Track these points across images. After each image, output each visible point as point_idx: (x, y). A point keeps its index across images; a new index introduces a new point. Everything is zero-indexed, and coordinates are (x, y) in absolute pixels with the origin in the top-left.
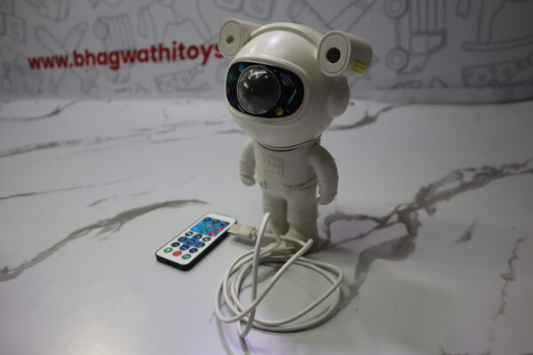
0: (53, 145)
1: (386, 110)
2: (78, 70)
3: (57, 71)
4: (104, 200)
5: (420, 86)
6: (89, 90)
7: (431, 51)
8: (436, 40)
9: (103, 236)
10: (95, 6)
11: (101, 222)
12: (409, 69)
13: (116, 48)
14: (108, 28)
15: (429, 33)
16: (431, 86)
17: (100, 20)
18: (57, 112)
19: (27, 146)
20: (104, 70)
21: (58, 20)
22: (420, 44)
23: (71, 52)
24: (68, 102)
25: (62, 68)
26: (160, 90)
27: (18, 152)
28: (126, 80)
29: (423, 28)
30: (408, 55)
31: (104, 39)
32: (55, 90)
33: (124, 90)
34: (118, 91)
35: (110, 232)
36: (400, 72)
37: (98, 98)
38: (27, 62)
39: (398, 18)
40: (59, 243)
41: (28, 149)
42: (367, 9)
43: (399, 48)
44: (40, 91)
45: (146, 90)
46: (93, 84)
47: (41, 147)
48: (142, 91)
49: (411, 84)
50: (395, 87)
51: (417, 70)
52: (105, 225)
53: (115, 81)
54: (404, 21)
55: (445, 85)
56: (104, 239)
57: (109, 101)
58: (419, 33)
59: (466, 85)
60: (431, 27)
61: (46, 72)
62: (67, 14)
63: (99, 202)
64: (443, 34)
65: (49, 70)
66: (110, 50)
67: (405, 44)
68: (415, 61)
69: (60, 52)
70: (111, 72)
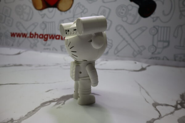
0: (21, 65)
1: (149, 66)
2: (31, 39)
3: (22, 39)
4: (52, 90)
5: (159, 59)
6: (33, 47)
7: (164, 47)
8: (166, 44)
9: (58, 106)
10: (43, 18)
11: (54, 99)
12: (156, 53)
13: (48, 33)
14: (46, 26)
15: (164, 41)
16: (163, 59)
17: (43, 22)
18: (19, 54)
19: (9, 64)
20: (41, 41)
21: (27, 20)
22: (160, 45)
23: (29, 32)
24: (24, 50)
25: (24, 38)
26: (62, 50)
27: (5, 66)
28: (49, 45)
29: (162, 39)
30: (156, 48)
31: (44, 30)
32: (19, 46)
33: (47, 49)
34: (45, 49)
35: (61, 104)
36: (153, 53)
37: (36, 50)
38: (10, 34)
39: (154, 35)
40: (37, 108)
41: (9, 66)
42: (143, 31)
43: (153, 45)
44: (13, 45)
45: (56, 50)
46: (35, 45)
47: (15, 65)
48: (55, 50)
49: (156, 58)
50: (151, 58)
51: (159, 53)
52: (57, 101)
53: (45, 45)
54: (156, 36)
55: (168, 60)
56: (59, 107)
57: (41, 52)
58: (160, 41)
59: (175, 60)
60: (165, 39)
61: (17, 38)
62: (31, 19)
63: (50, 90)
64: (169, 42)
65: (19, 38)
66: (45, 33)
67: (155, 44)
68: (158, 50)
69: (24, 32)
70: (44, 42)
